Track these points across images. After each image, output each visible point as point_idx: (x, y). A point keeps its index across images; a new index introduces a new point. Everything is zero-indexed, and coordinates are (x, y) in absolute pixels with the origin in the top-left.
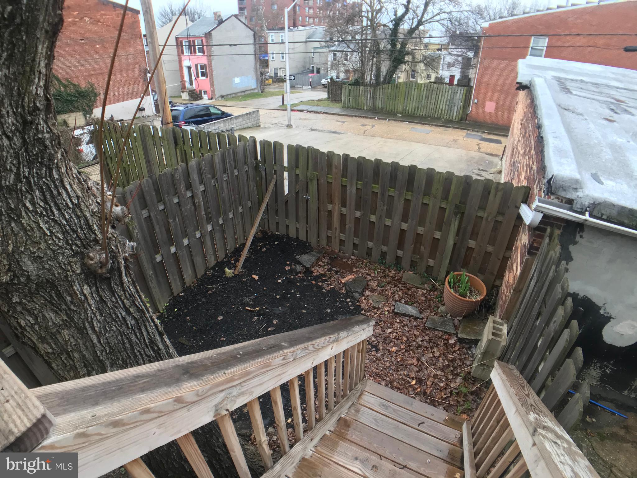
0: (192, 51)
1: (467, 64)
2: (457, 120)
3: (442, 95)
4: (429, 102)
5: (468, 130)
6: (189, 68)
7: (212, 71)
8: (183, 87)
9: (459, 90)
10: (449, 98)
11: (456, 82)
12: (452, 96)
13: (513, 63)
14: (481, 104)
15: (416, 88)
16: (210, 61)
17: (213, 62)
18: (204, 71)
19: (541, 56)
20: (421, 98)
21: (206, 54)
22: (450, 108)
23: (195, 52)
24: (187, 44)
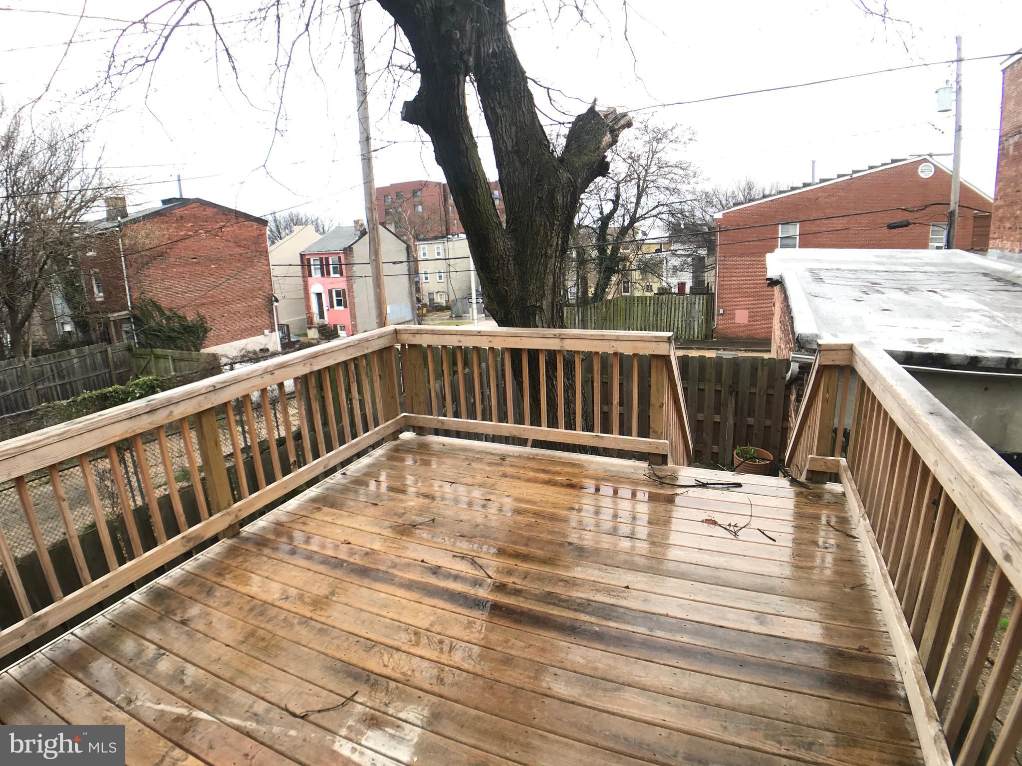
0: (325, 273)
1: (699, 267)
2: (700, 339)
3: (675, 308)
4: (659, 319)
5: (717, 349)
6: (319, 295)
7: (352, 298)
8: (310, 322)
9: (697, 300)
10: (685, 311)
11: (687, 290)
12: (689, 309)
13: (760, 259)
14: (729, 314)
15: (640, 302)
16: (350, 286)
17: (355, 286)
18: (341, 298)
19: (794, 246)
20: (647, 315)
21: (345, 275)
22: (689, 325)
23: (328, 273)
24: (318, 262)
